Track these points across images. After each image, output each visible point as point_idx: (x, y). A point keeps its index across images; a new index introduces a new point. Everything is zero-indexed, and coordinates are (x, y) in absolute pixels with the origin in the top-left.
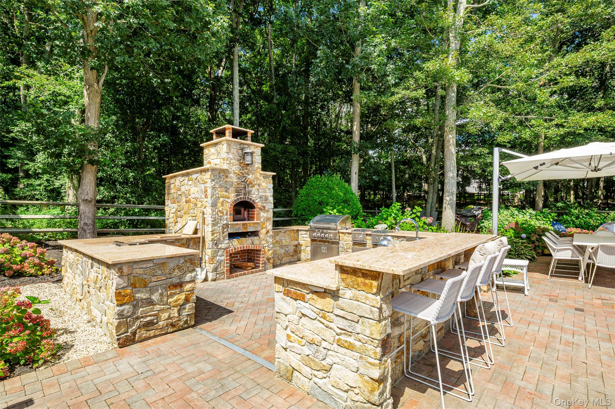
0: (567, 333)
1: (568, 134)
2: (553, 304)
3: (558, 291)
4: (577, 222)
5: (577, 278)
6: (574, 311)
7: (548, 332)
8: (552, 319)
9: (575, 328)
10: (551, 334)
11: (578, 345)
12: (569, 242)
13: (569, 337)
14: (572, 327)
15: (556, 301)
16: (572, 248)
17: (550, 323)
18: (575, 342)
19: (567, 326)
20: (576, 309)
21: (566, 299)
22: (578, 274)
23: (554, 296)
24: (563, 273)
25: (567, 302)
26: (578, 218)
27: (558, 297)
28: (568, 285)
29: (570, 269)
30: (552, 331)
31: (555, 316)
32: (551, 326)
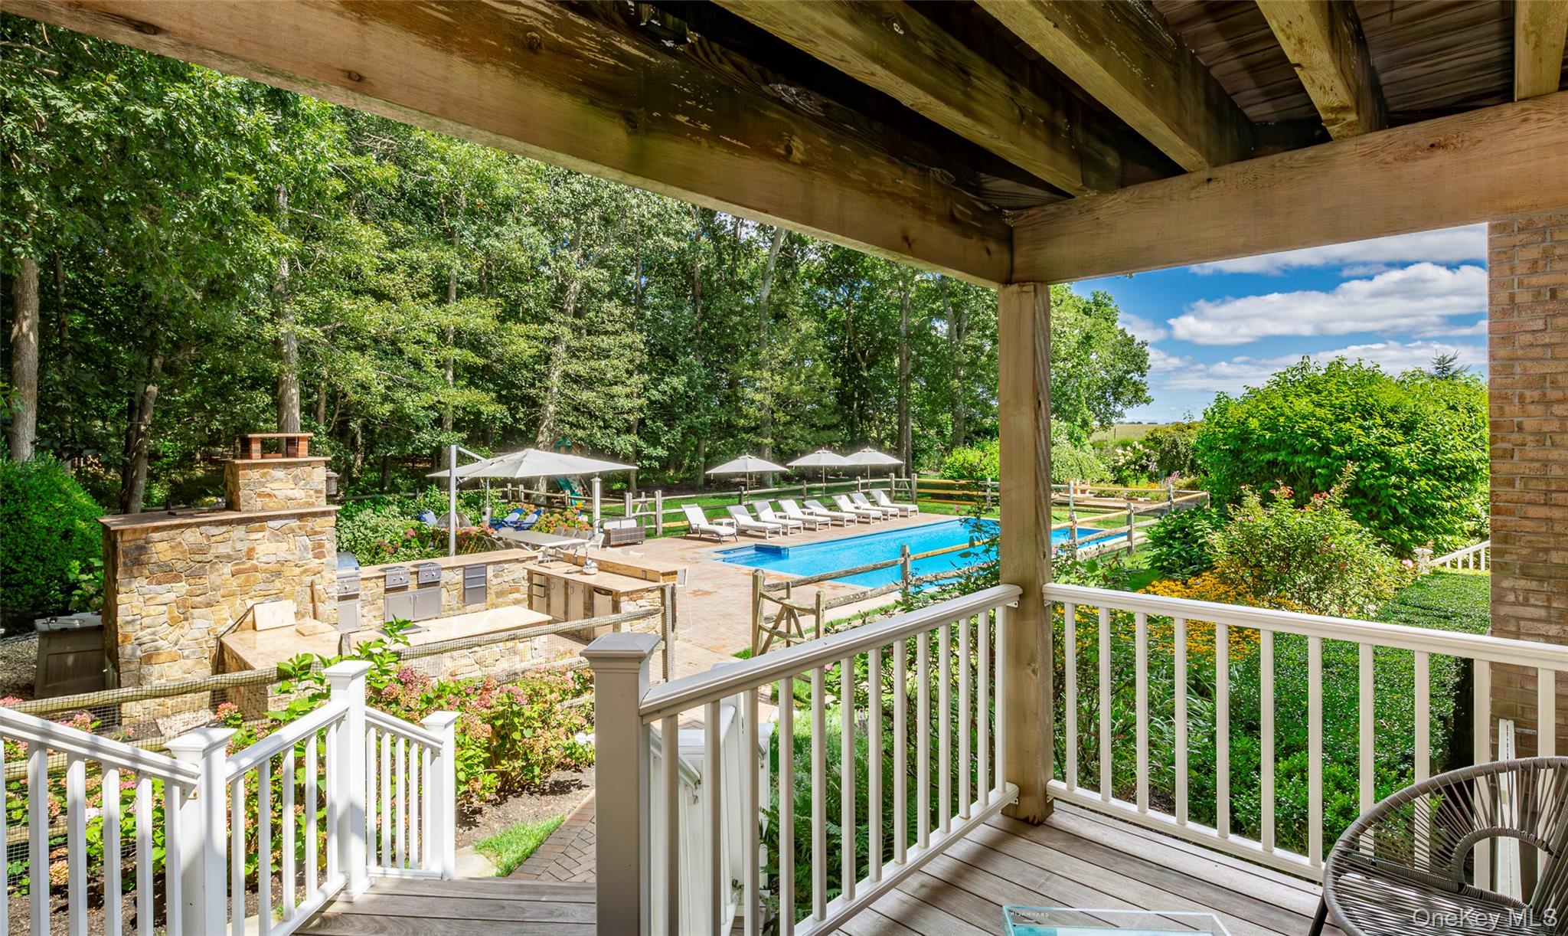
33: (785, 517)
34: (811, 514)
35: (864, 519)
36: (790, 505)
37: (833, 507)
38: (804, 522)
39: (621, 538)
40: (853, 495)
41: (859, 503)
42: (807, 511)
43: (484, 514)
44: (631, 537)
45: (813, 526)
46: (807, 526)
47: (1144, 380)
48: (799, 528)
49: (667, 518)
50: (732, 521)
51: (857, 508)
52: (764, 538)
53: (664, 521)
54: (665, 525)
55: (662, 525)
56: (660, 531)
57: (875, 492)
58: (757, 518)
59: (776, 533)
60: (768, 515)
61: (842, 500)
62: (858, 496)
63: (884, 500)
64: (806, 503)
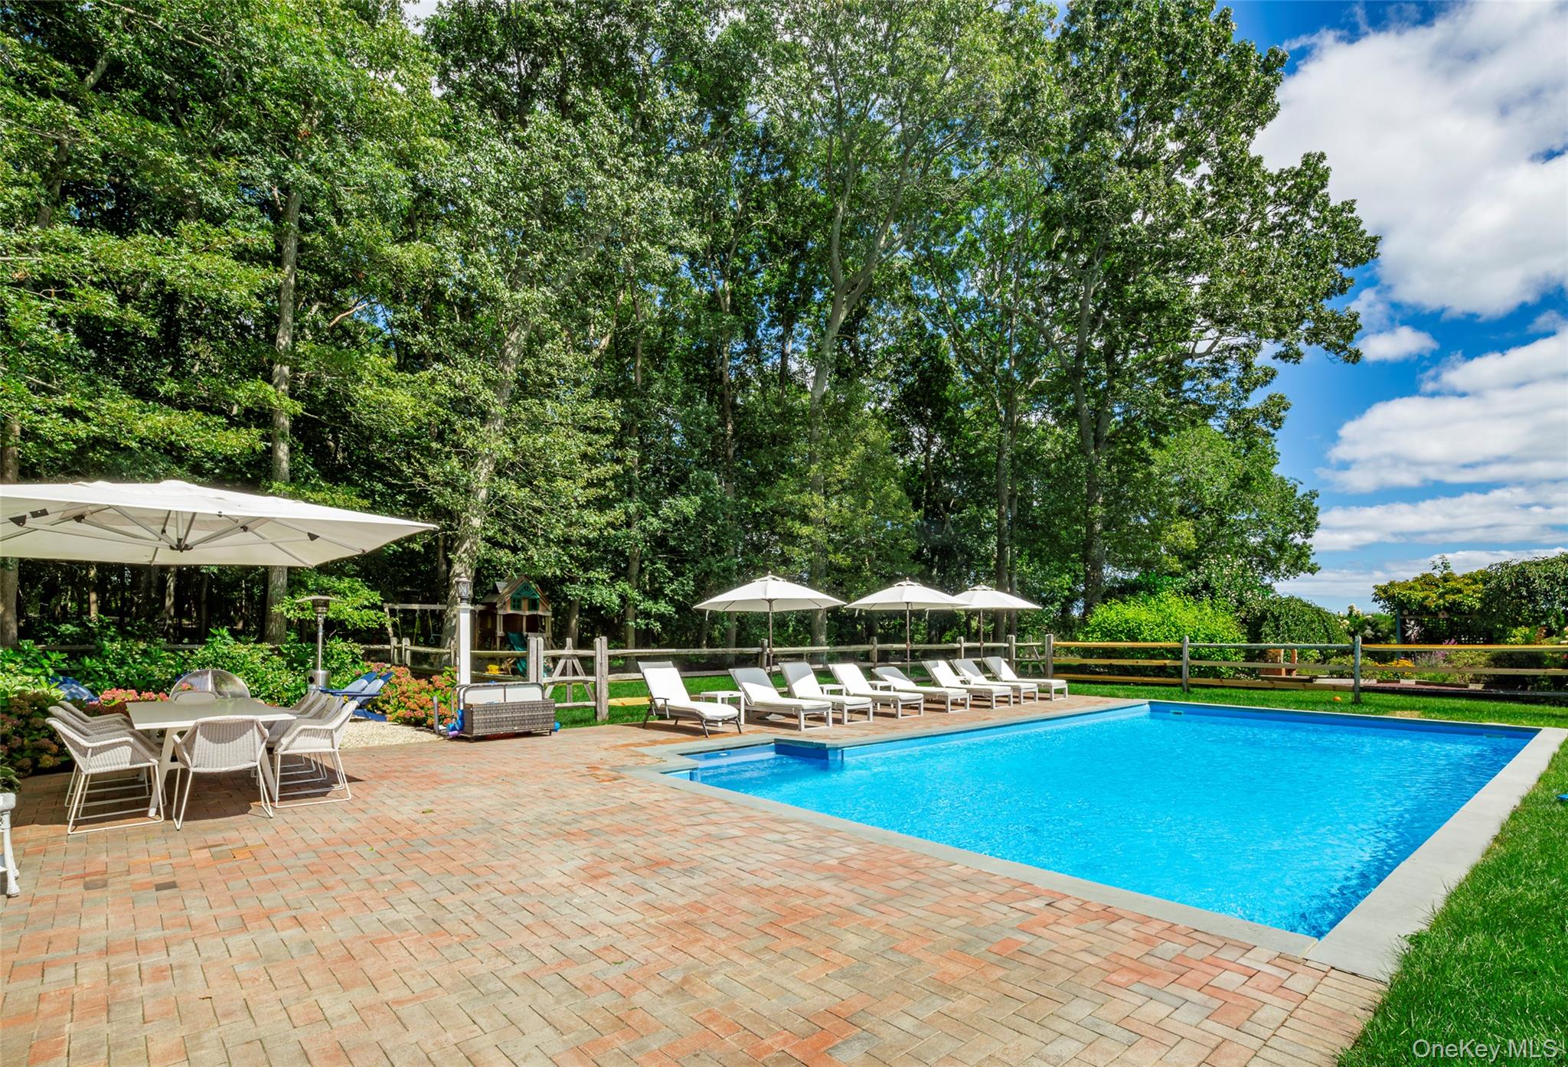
0: (151, 951)
1: (97, 442)
2: (95, 894)
3: (103, 857)
4: (120, 673)
5: (145, 814)
6: (155, 894)
7: (103, 968)
8: (105, 933)
9: (167, 932)
10: (113, 969)
11: (181, 967)
12: (117, 726)
13: (159, 958)
14: (160, 933)
15: (105, 885)
16: (131, 739)
17: (104, 943)
18: (175, 963)
19: (148, 934)
20: (160, 887)
21: (128, 873)
22: (146, 803)
23: (96, 873)
24: (104, 809)
25: (131, 877)
26: (121, 663)
27: (106, 872)
28: (126, 835)
29: (122, 794)
30: (113, 960)
31: (112, 919)
32: (107, 951)
33: (839, 692)
34: (888, 688)
35: (981, 699)
36: (849, 674)
37: (924, 677)
38: (875, 700)
39: (499, 723)
40: (957, 662)
41: (968, 675)
42: (880, 684)
43: (312, 680)
44: (522, 721)
45: (892, 710)
46: (879, 709)
47: (1309, 541)
48: (864, 712)
49: (615, 691)
50: (736, 694)
51: (963, 682)
52: (796, 727)
53: (611, 696)
54: (614, 702)
55: (607, 702)
56: (604, 712)
57: (992, 661)
58: (789, 694)
59: (821, 719)
60: (807, 689)
61: (940, 669)
62: (966, 665)
63: (1007, 672)
64: (878, 671)
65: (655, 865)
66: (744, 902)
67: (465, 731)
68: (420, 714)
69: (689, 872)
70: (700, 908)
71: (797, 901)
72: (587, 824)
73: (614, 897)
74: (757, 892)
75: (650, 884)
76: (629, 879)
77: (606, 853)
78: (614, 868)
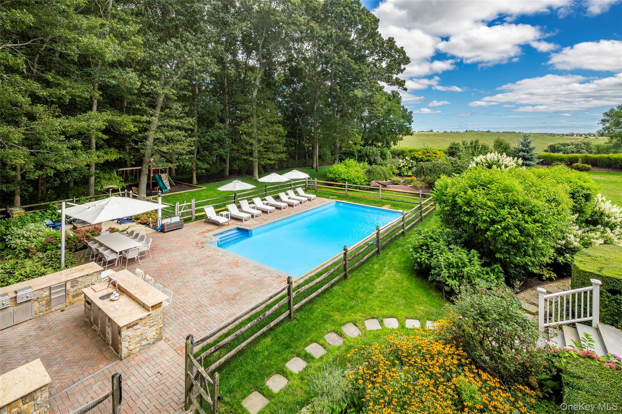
34: (267, 204)
36: (257, 201)
38: (263, 211)
41: (290, 195)
42: (265, 202)
45: (267, 212)
48: (260, 214)
49: (196, 212)
50: (228, 213)
51: (289, 198)
52: (242, 221)
54: (197, 215)
55: (195, 215)
56: (194, 218)
58: (240, 210)
59: (248, 218)
60: (246, 207)
61: (282, 195)
63: (302, 192)
65: (214, 271)
66: (228, 278)
67: (162, 230)
68: (145, 222)
69: (219, 272)
70: (221, 279)
71: (235, 277)
72: (201, 262)
73: (209, 278)
74: (229, 276)
75: (214, 275)
76: (210, 275)
77: (205, 269)
78: (208, 273)
